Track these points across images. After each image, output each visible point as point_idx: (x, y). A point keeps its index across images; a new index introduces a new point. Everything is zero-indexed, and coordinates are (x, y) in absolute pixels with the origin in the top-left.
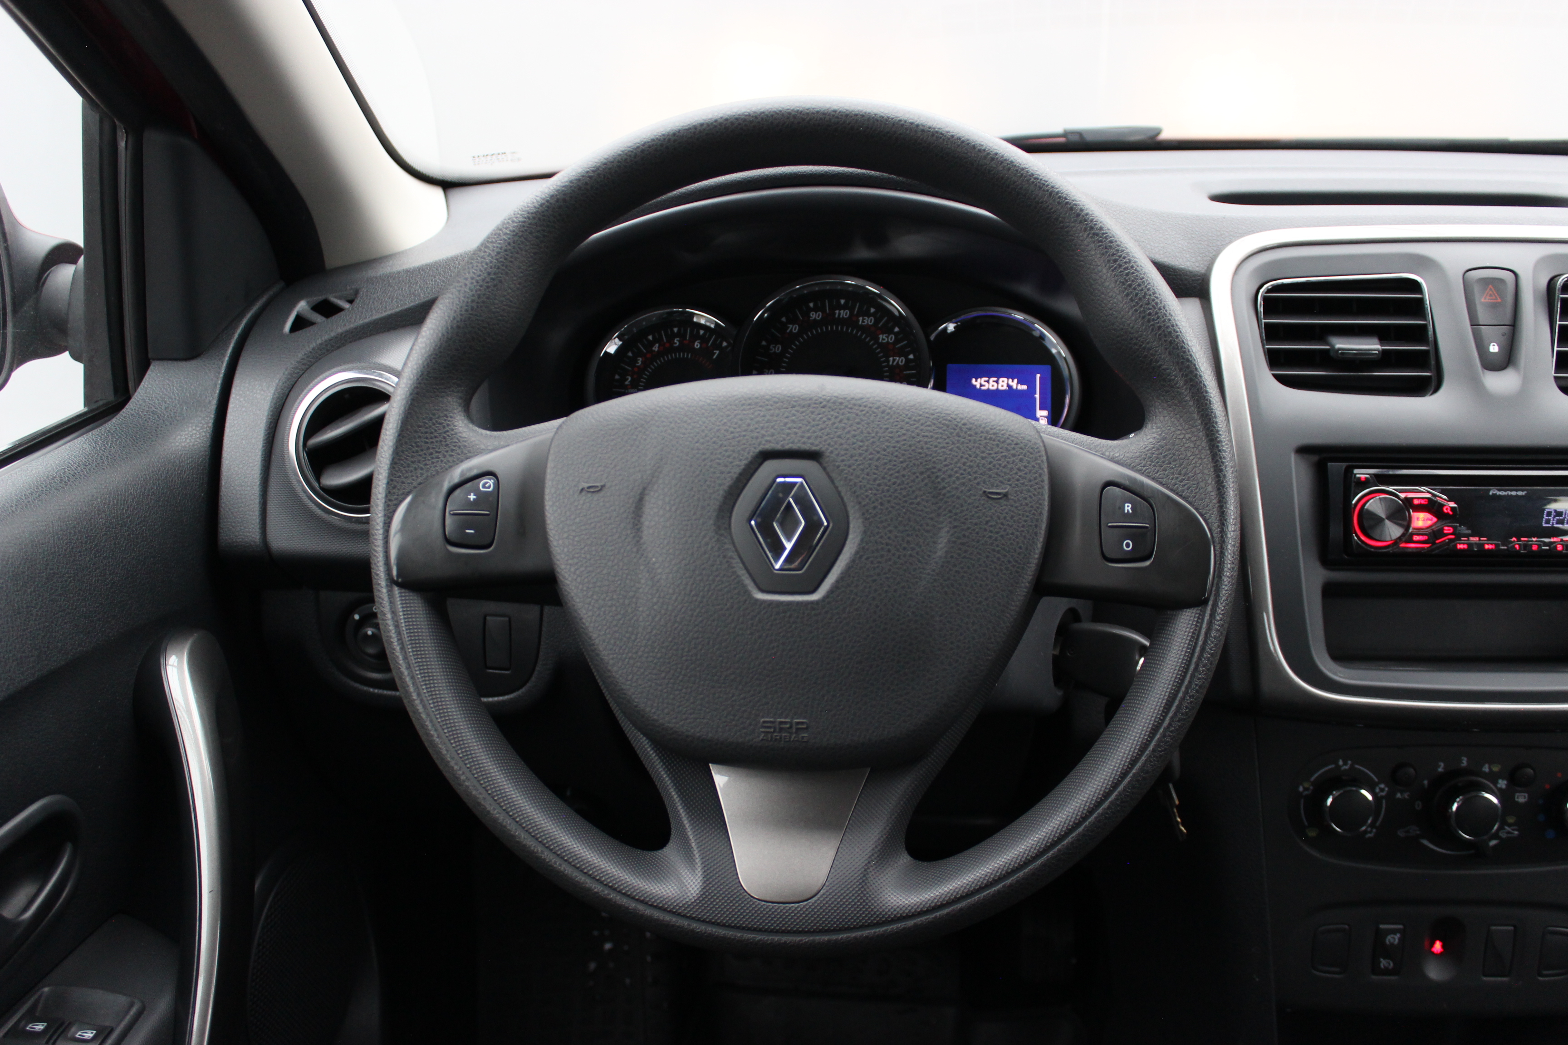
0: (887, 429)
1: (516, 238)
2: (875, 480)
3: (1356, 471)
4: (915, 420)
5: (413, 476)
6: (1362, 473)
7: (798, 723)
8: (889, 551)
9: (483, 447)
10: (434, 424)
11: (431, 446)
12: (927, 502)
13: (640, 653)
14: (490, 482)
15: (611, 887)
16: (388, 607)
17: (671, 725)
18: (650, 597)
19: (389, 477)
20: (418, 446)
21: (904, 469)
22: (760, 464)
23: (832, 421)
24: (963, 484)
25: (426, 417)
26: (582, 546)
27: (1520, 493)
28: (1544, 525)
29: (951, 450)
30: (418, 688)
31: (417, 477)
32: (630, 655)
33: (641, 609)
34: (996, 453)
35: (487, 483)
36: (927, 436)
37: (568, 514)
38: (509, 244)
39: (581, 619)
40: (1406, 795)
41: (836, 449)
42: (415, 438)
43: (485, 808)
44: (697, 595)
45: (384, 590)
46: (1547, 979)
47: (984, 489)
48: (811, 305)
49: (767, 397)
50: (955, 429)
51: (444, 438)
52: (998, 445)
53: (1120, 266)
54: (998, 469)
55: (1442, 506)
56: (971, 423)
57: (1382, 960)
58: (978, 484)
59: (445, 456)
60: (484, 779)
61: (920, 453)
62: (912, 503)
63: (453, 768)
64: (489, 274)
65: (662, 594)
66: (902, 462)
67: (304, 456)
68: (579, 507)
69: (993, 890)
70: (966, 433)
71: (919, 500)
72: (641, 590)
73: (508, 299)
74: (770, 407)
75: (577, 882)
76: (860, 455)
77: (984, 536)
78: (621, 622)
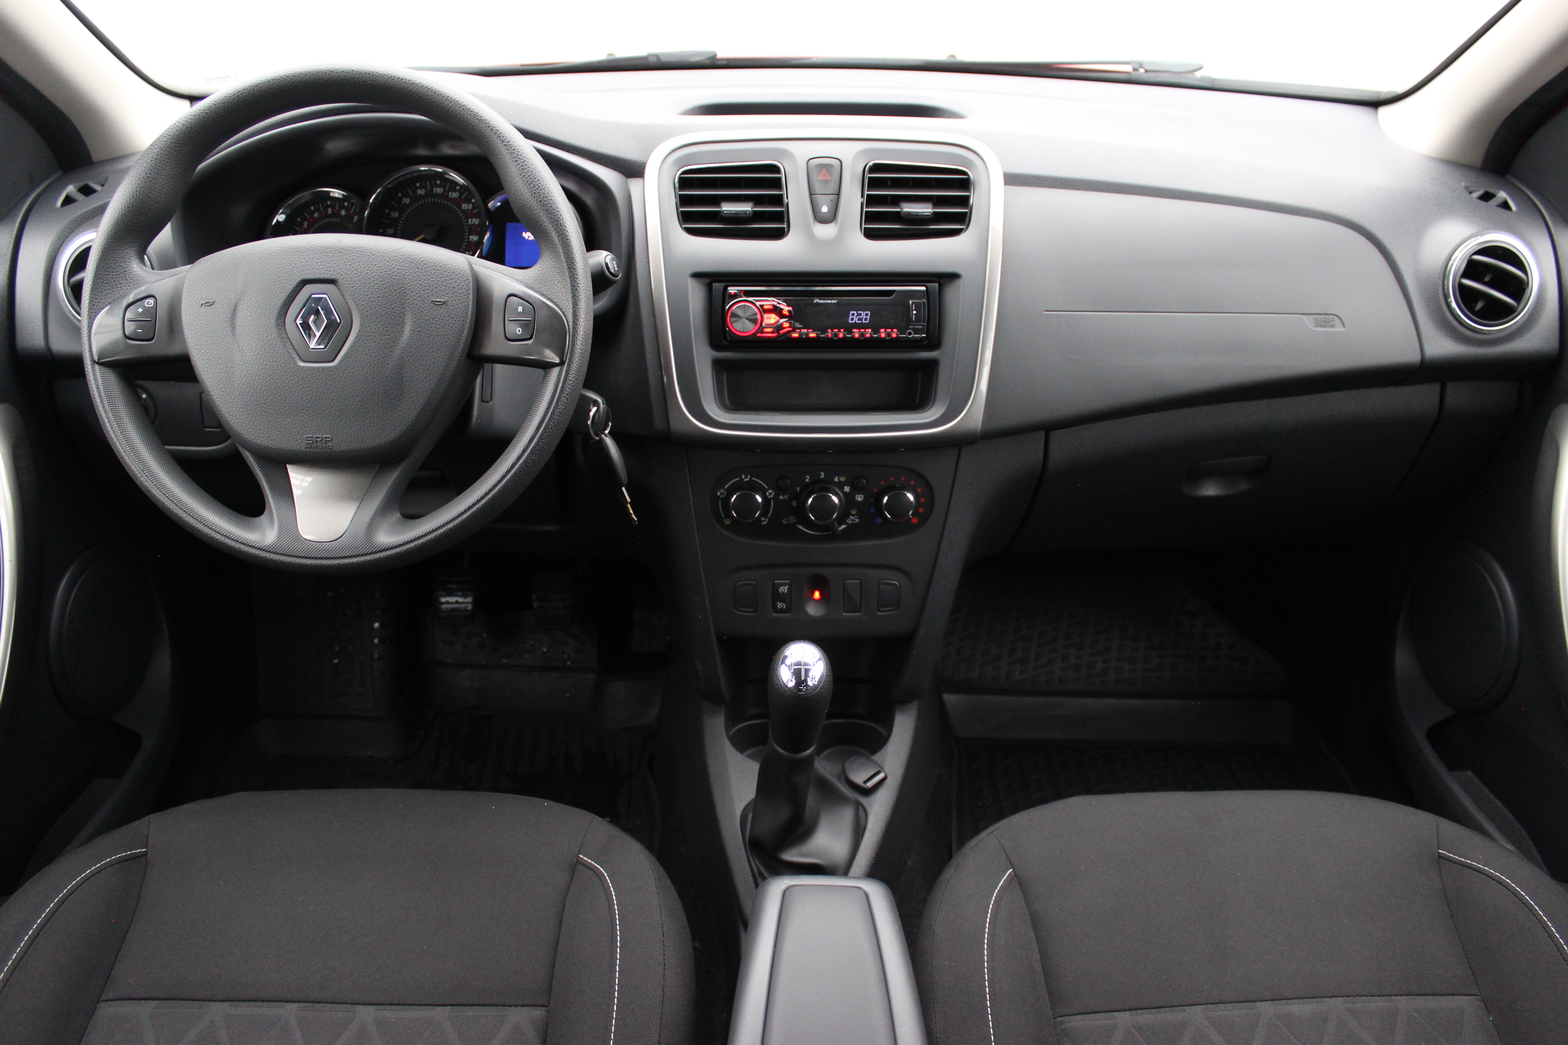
0: (376, 265)
1: (162, 152)
2: (367, 295)
3: (729, 288)
4: (392, 260)
5: (105, 298)
6: (732, 290)
7: (326, 438)
8: (375, 336)
9: (149, 280)
10: (117, 267)
11: (116, 280)
12: (398, 307)
13: (236, 400)
14: (151, 301)
15: (225, 536)
16: (92, 377)
17: (255, 441)
18: (240, 366)
19: (90, 299)
20: (107, 280)
21: (385, 288)
22: (303, 287)
23: (343, 261)
24: (420, 296)
25: (112, 263)
26: (203, 338)
27: (833, 301)
28: (850, 321)
29: (413, 277)
30: (111, 424)
31: (108, 299)
32: (231, 401)
33: (236, 374)
34: (440, 278)
35: (149, 302)
36: (399, 269)
37: (194, 319)
38: (158, 155)
39: (203, 381)
40: (786, 497)
41: (345, 277)
42: (106, 275)
43: (152, 493)
44: (266, 365)
45: (90, 367)
46: (884, 613)
47: (432, 299)
48: (418, 185)
49: (307, 247)
50: (416, 265)
51: (124, 275)
52: (442, 273)
53: (519, 164)
54: (441, 287)
55: (782, 309)
56: (426, 261)
57: (778, 603)
58: (429, 296)
59: (125, 286)
60: (151, 476)
61: (394, 279)
62: (389, 308)
63: (133, 470)
64: (146, 174)
65: (247, 365)
66: (383, 284)
67: (69, 290)
68: (201, 315)
69: (440, 531)
70: (423, 266)
71: (393, 306)
72: (235, 363)
73: (159, 189)
74: (308, 253)
75: (206, 533)
76: (359, 280)
77: (432, 327)
78: (225, 381)
